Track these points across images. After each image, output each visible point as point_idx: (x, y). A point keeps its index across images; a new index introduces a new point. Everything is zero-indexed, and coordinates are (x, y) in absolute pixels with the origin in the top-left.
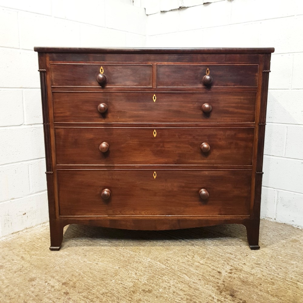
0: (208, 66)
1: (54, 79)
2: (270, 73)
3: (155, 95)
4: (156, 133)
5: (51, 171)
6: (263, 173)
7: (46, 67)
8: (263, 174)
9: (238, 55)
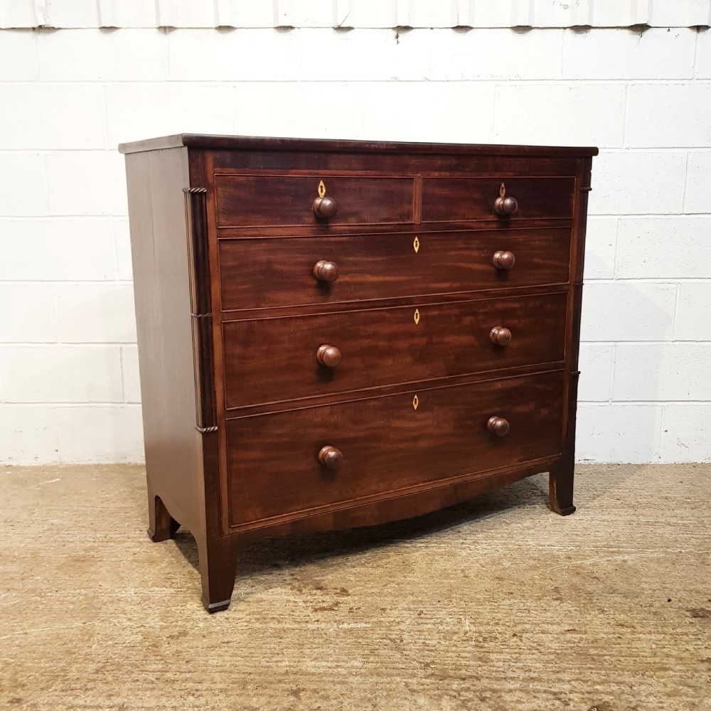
0: (503, 180)
1: (223, 209)
2: (589, 192)
3: (416, 239)
4: (418, 315)
5: (212, 426)
6: (580, 372)
7: (205, 183)
8: (580, 375)
9: (548, 160)
